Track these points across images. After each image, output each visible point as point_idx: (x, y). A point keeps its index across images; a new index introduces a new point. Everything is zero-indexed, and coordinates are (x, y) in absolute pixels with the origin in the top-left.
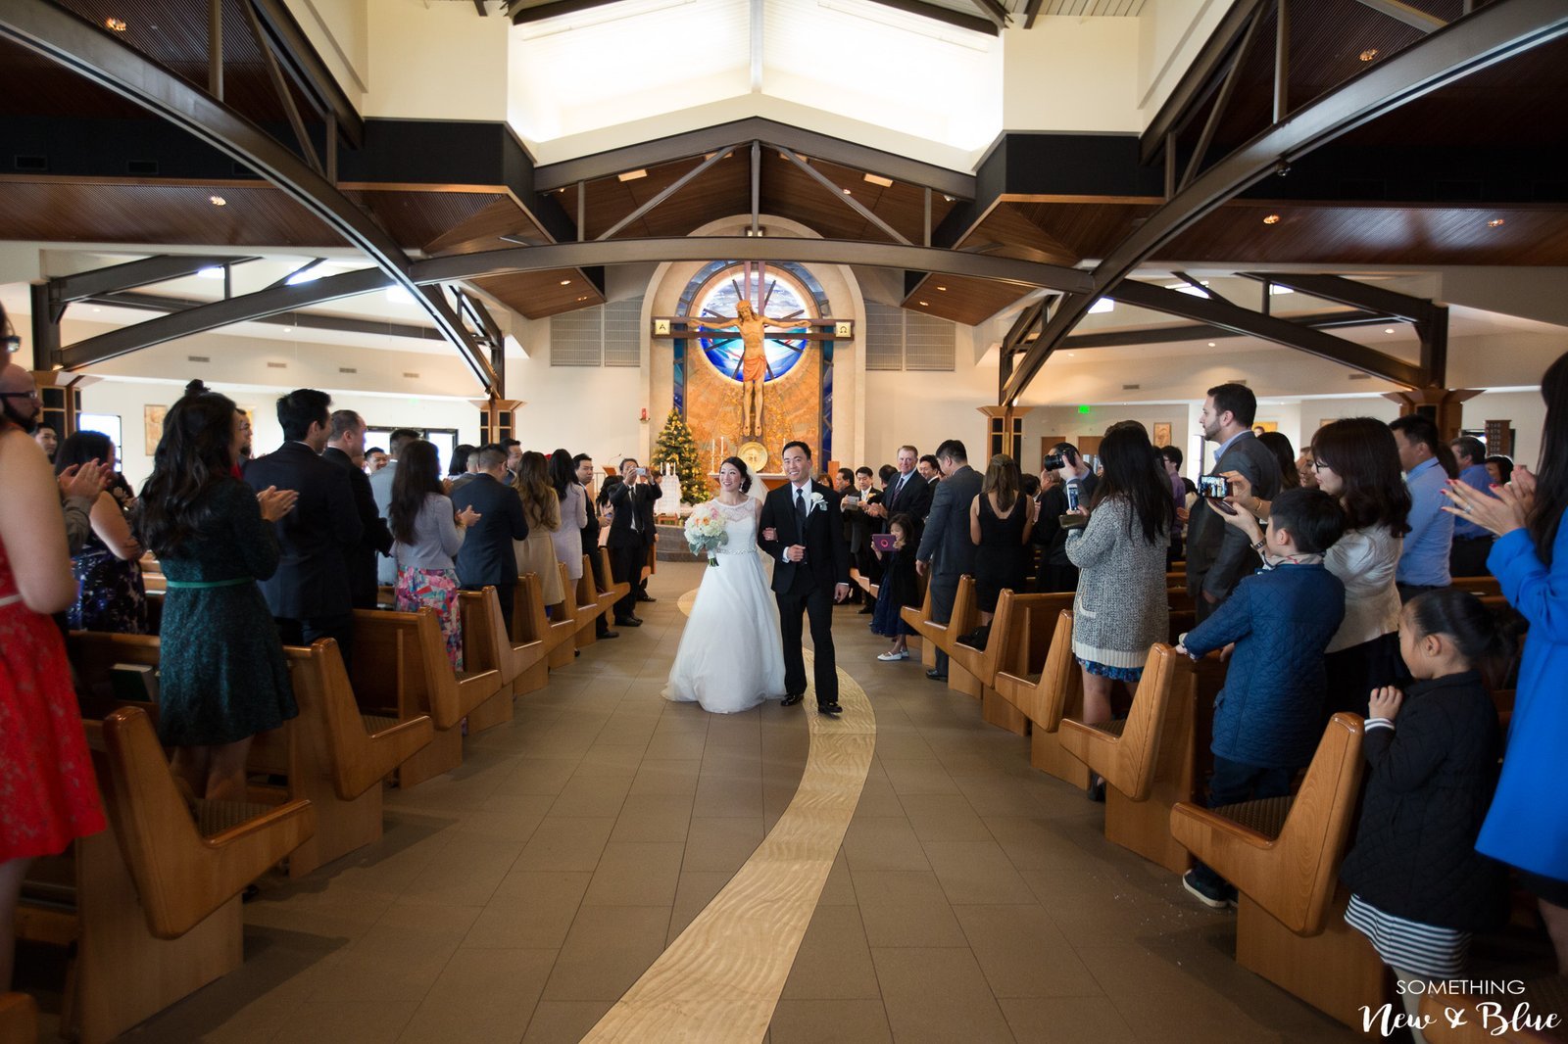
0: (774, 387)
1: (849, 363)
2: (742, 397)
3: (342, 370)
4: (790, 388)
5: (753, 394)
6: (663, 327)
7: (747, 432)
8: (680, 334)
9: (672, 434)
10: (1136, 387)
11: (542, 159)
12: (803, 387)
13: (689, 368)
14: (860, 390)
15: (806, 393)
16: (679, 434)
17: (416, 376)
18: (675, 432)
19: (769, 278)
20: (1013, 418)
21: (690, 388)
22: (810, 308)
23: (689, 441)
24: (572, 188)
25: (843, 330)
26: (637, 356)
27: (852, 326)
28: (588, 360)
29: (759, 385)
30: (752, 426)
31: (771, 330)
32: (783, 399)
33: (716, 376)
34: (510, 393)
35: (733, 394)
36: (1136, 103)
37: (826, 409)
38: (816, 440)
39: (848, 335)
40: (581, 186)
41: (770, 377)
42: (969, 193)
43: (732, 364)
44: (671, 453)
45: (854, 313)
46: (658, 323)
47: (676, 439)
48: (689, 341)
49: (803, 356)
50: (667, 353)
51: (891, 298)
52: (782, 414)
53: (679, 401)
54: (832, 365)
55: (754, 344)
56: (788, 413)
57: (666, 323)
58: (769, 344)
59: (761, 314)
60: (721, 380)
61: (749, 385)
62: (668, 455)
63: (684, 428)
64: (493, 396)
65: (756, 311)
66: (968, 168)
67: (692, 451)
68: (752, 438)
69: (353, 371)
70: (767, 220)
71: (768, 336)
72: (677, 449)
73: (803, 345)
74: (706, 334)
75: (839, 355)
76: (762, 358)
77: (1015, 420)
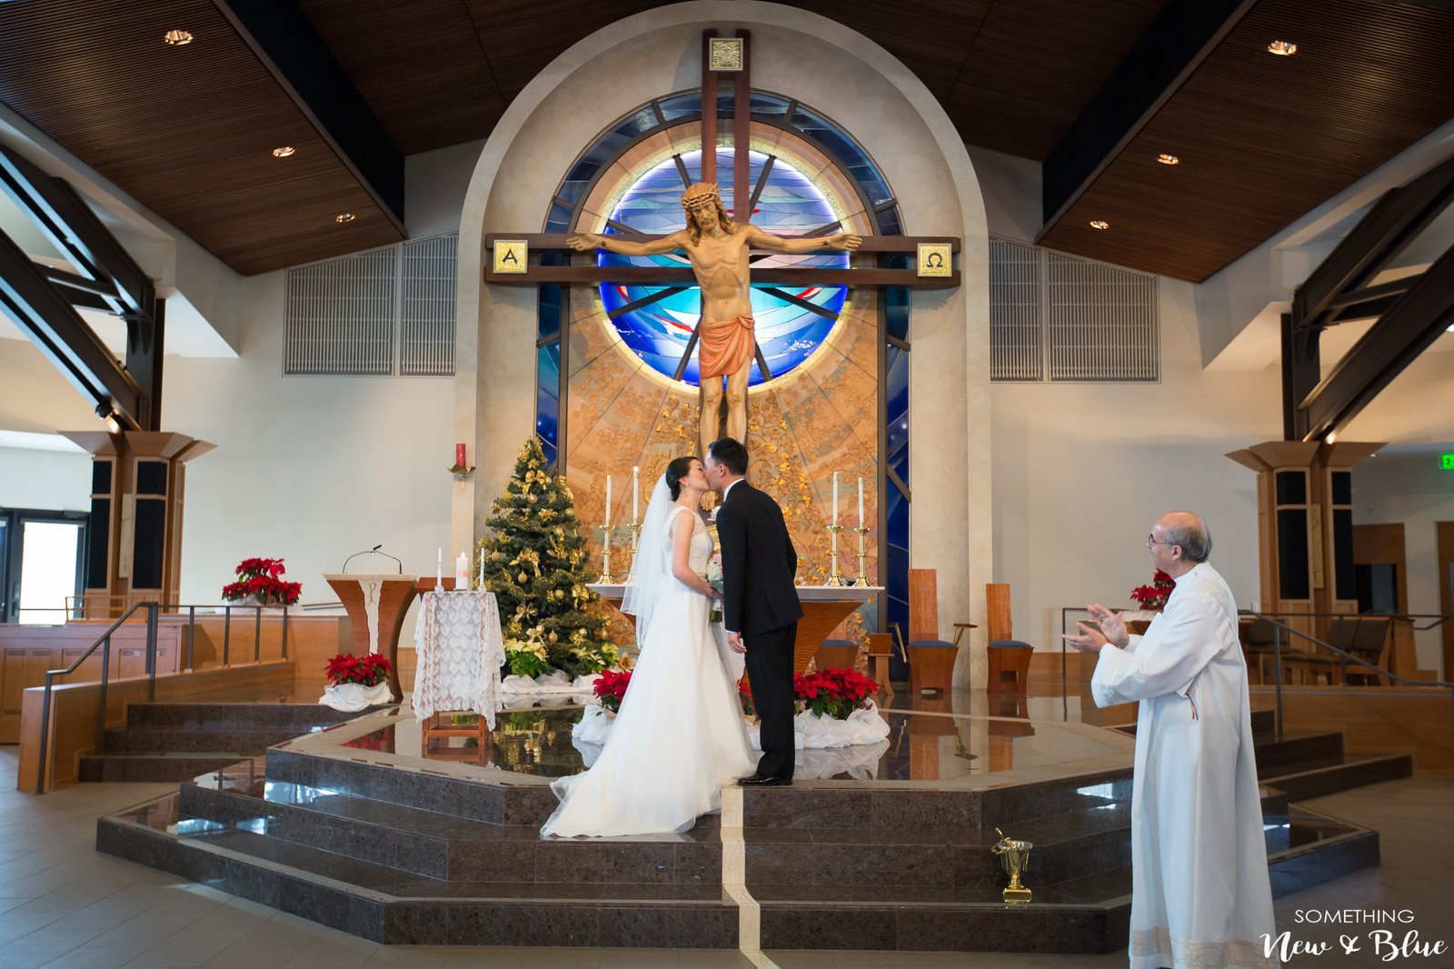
0: (772, 397)
1: (948, 342)
2: (697, 422)
4: (809, 400)
5: (724, 410)
6: (513, 257)
8: (553, 274)
9: (525, 504)
12: (840, 397)
13: (573, 354)
15: (847, 412)
18: (532, 498)
19: (759, 151)
20: (1329, 471)
21: (575, 402)
22: (852, 217)
23: (567, 521)
25: (935, 260)
27: (956, 256)
28: (365, 360)
29: (737, 385)
32: (792, 425)
33: (636, 374)
35: (676, 413)
37: (896, 457)
39: (946, 271)
41: (764, 374)
43: (673, 348)
44: (521, 549)
45: (959, 220)
46: (501, 248)
47: (534, 512)
48: (574, 292)
49: (838, 326)
50: (522, 320)
52: (791, 460)
53: (549, 430)
54: (907, 348)
55: (724, 289)
56: (806, 458)
57: (520, 249)
60: (647, 382)
61: (713, 387)
62: (514, 552)
63: (555, 487)
67: (575, 544)
70: (753, 10)
72: (536, 540)
73: (837, 301)
74: (612, 277)
75: (924, 322)
77: (1335, 475)
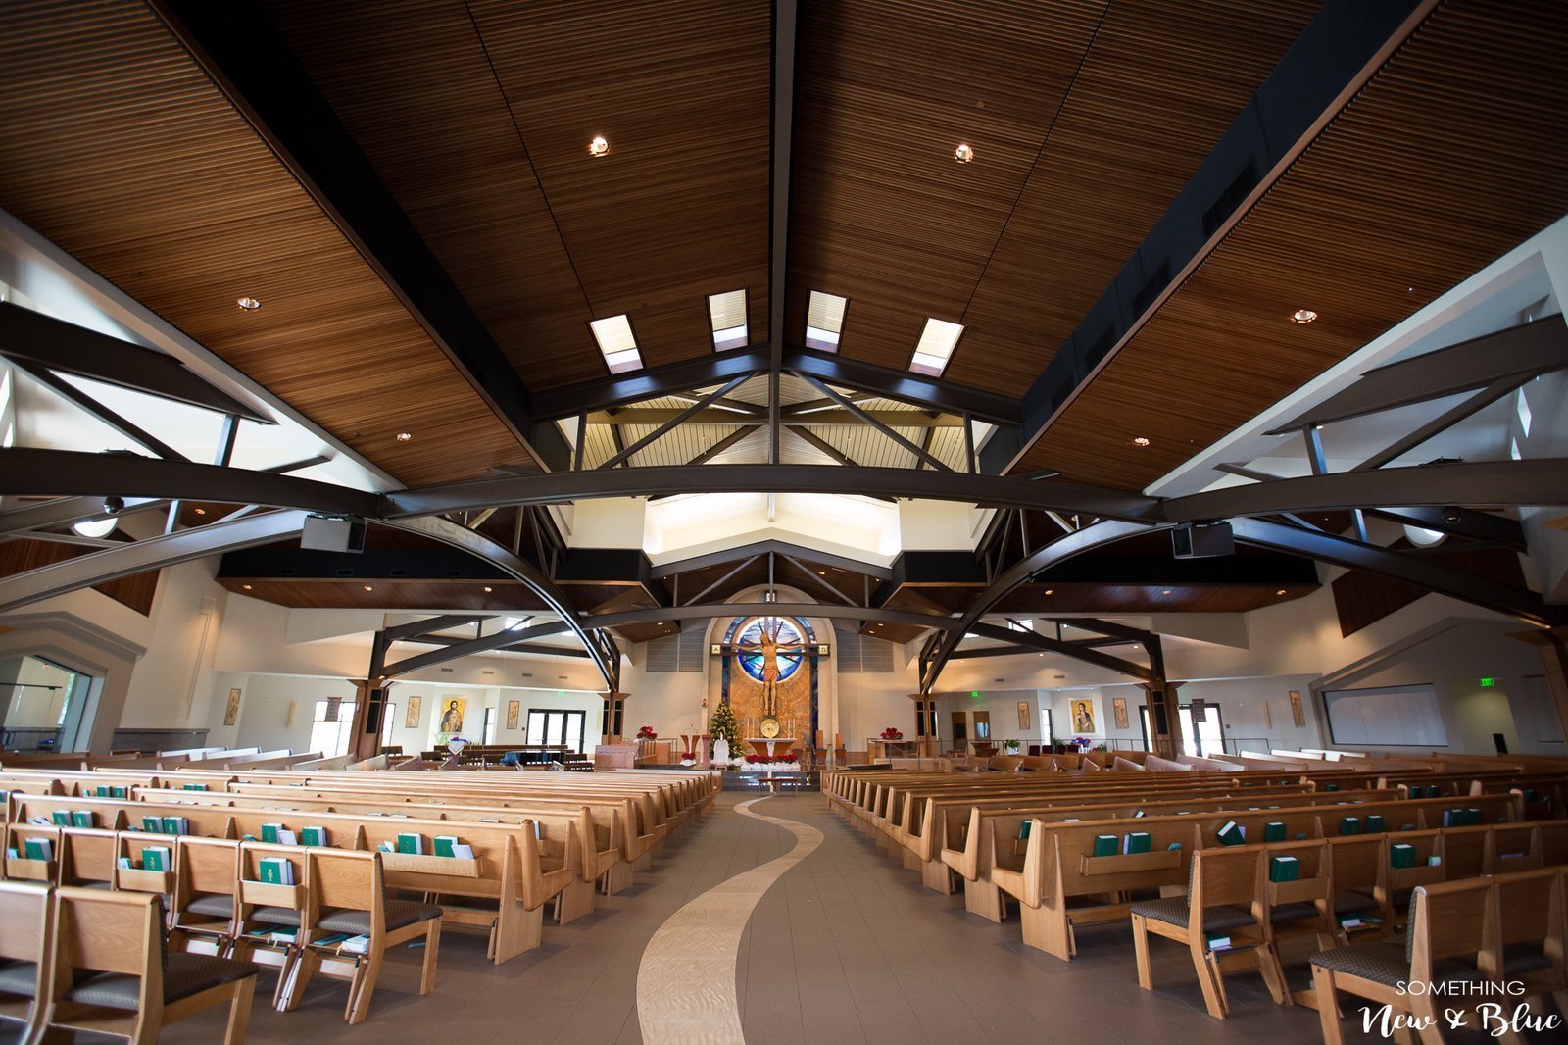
0: (783, 684)
1: (827, 671)
2: (764, 691)
3: (524, 675)
4: (792, 685)
5: (770, 689)
6: (717, 649)
7: (767, 713)
8: (727, 654)
9: (721, 714)
10: (1002, 680)
11: (656, 563)
12: (800, 684)
13: (732, 674)
14: (835, 686)
15: (802, 688)
16: (726, 714)
17: (566, 678)
18: (723, 714)
19: (779, 619)
20: (929, 700)
21: (732, 686)
22: (803, 637)
23: (732, 719)
24: (671, 578)
25: (824, 650)
26: (701, 665)
27: (829, 648)
28: (669, 667)
29: (773, 684)
30: (770, 709)
31: (779, 650)
32: (788, 692)
33: (748, 678)
34: (623, 688)
36: (969, 536)
37: (814, 697)
38: (809, 717)
39: (826, 653)
40: (676, 576)
41: (780, 678)
42: (888, 577)
44: (721, 726)
45: (829, 639)
46: (714, 647)
47: (724, 717)
48: (732, 657)
49: (800, 665)
50: (719, 665)
51: (853, 629)
52: (788, 701)
53: (726, 694)
54: (818, 671)
55: (770, 659)
56: (791, 700)
57: (719, 647)
58: (779, 658)
59: (775, 641)
60: (751, 681)
61: (768, 684)
62: (719, 727)
63: (729, 711)
64: (613, 691)
65: (771, 639)
66: (887, 565)
67: (733, 725)
68: (770, 716)
69: (530, 675)
70: (778, 587)
71: (779, 654)
72: (724, 724)
73: (800, 659)
74: (742, 654)
75: (821, 664)
76: (776, 667)
77: (930, 702)
